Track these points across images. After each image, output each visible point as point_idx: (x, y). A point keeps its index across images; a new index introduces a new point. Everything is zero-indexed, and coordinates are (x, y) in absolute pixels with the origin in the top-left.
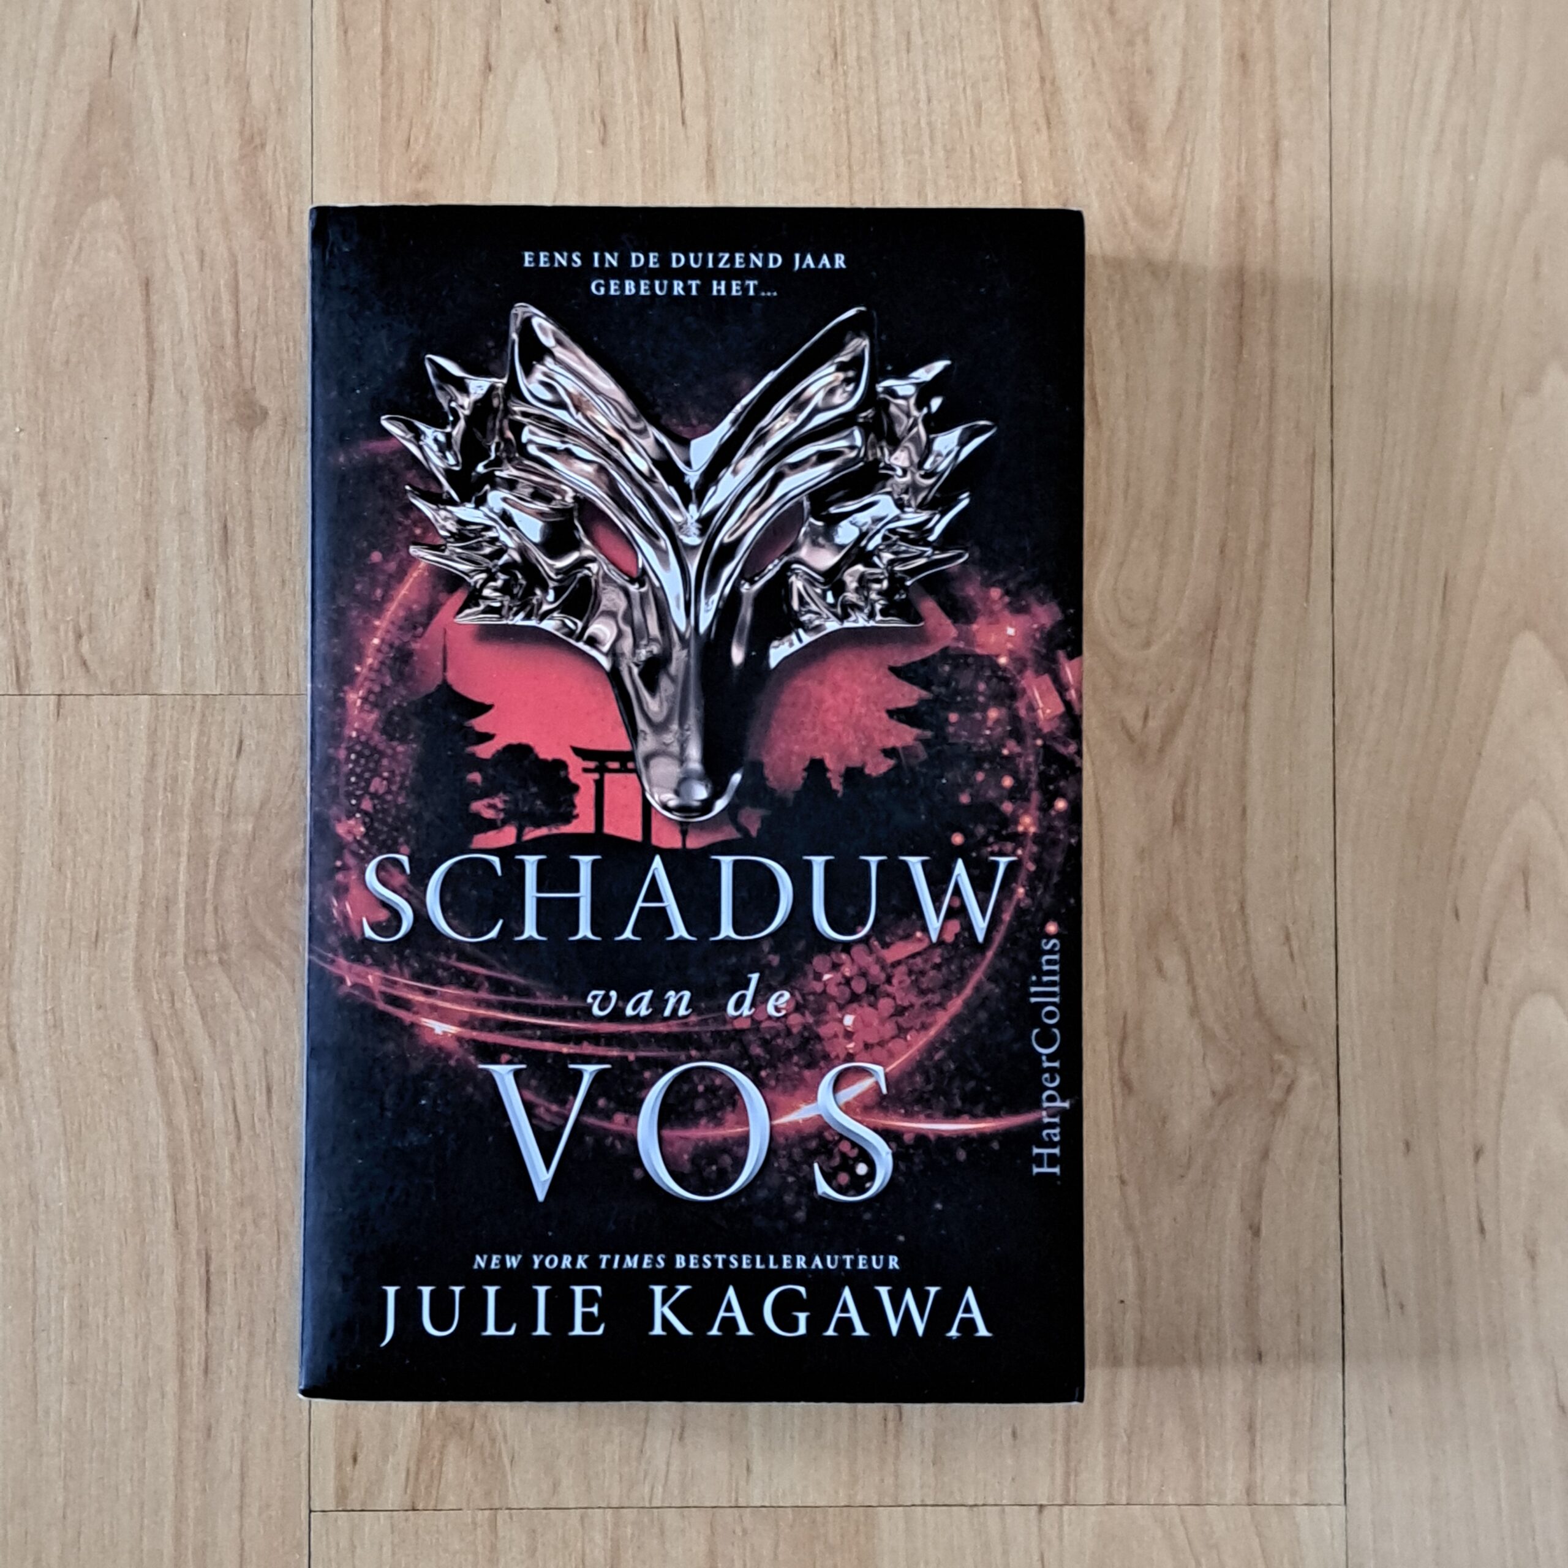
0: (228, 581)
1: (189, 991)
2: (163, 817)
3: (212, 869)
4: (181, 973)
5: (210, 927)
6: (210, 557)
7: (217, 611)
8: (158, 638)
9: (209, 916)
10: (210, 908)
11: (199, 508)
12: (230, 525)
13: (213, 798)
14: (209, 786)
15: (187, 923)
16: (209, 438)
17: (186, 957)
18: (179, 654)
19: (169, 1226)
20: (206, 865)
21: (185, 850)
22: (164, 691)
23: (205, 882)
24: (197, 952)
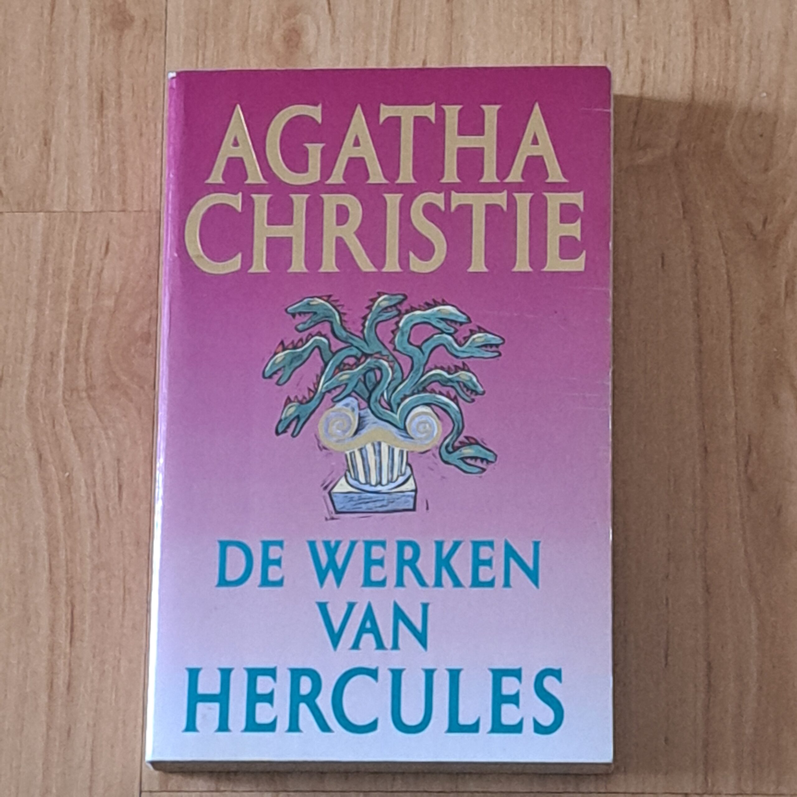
0: (102, 134)
1: (65, 418)
2: (51, 297)
3: (85, 332)
4: (61, 405)
5: (82, 373)
6: (91, 117)
7: (94, 154)
8: (52, 174)
9: (82, 366)
10: (81, 359)
11: (84, 84)
12: (105, 94)
13: (87, 283)
14: (85, 274)
15: (65, 370)
16: (93, 36)
17: (64, 392)
18: (66, 185)
19: (45, 584)
20: (81, 329)
21: (67, 318)
22: (56, 209)
23: (79, 341)
24: (72, 391)
